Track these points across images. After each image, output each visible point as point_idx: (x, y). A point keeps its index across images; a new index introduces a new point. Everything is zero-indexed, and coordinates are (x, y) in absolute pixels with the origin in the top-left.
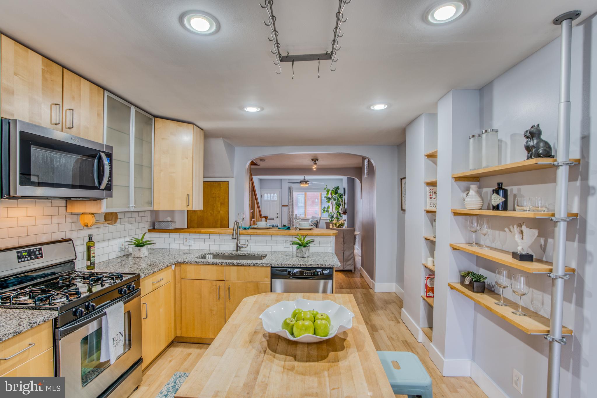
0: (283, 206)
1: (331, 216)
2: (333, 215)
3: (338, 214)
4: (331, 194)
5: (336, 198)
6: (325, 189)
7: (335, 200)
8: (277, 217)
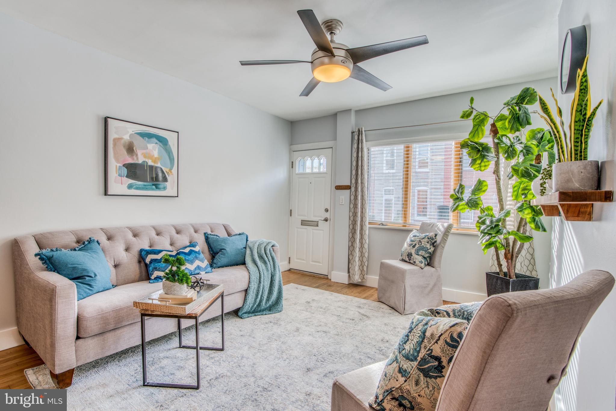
0: (338, 188)
1: (488, 222)
2: (499, 220)
3: (527, 215)
4: (495, 131)
5: (519, 148)
6: (466, 115)
7: (510, 153)
8: (326, 220)
